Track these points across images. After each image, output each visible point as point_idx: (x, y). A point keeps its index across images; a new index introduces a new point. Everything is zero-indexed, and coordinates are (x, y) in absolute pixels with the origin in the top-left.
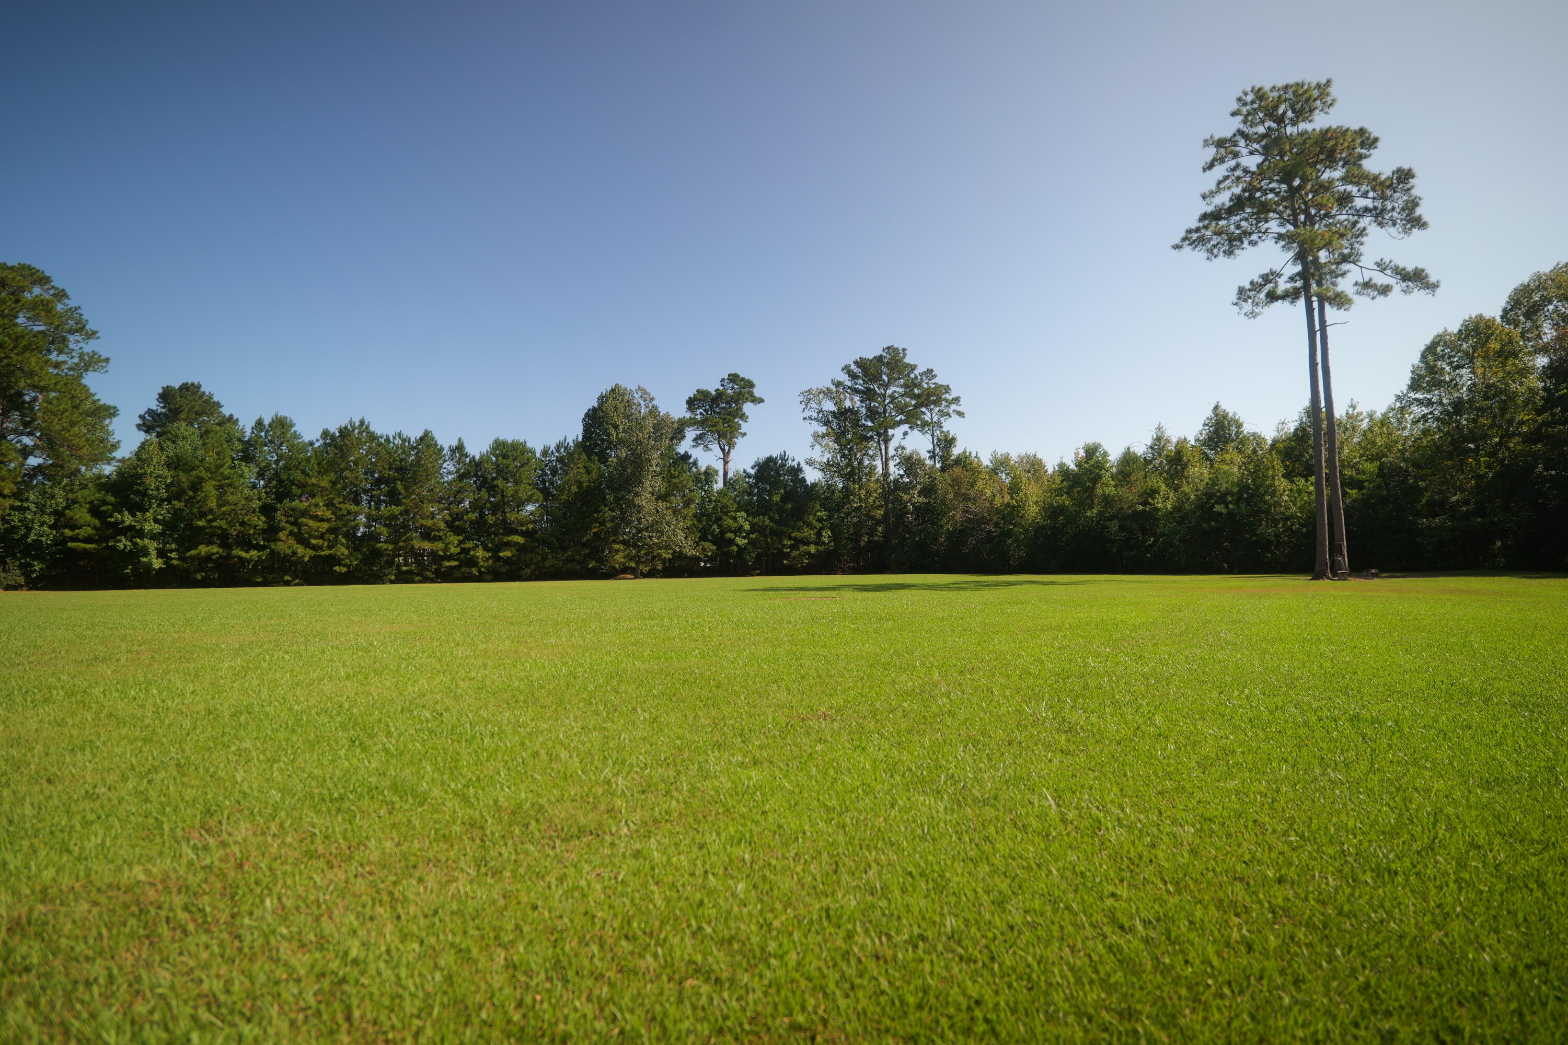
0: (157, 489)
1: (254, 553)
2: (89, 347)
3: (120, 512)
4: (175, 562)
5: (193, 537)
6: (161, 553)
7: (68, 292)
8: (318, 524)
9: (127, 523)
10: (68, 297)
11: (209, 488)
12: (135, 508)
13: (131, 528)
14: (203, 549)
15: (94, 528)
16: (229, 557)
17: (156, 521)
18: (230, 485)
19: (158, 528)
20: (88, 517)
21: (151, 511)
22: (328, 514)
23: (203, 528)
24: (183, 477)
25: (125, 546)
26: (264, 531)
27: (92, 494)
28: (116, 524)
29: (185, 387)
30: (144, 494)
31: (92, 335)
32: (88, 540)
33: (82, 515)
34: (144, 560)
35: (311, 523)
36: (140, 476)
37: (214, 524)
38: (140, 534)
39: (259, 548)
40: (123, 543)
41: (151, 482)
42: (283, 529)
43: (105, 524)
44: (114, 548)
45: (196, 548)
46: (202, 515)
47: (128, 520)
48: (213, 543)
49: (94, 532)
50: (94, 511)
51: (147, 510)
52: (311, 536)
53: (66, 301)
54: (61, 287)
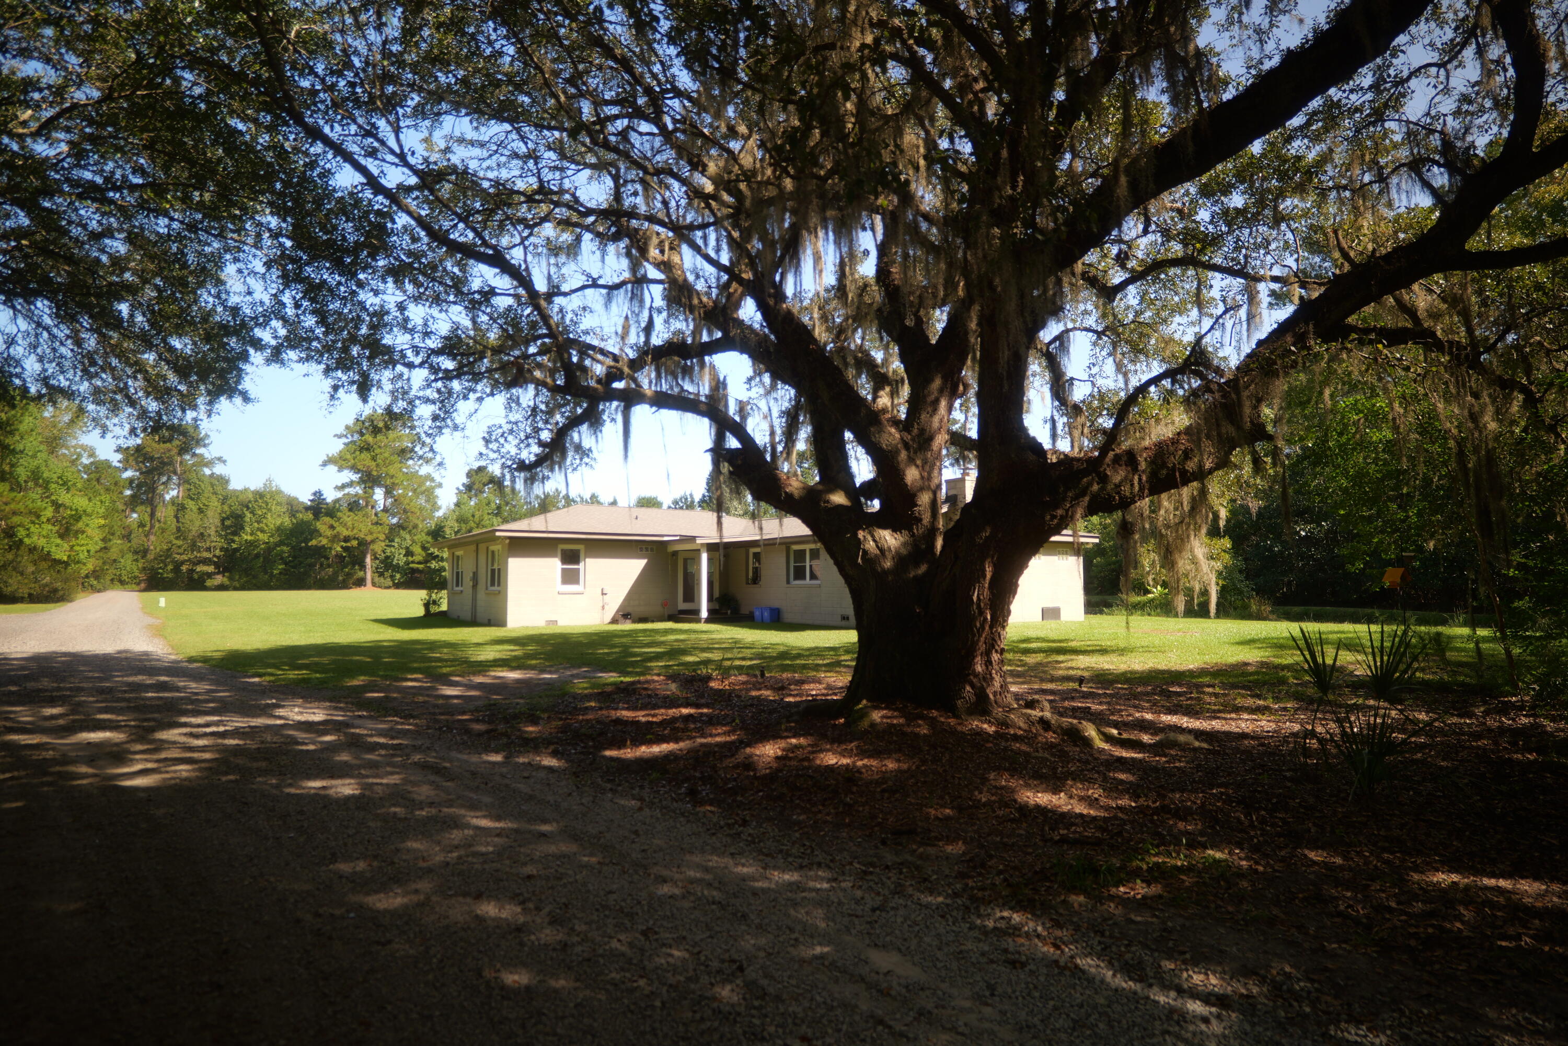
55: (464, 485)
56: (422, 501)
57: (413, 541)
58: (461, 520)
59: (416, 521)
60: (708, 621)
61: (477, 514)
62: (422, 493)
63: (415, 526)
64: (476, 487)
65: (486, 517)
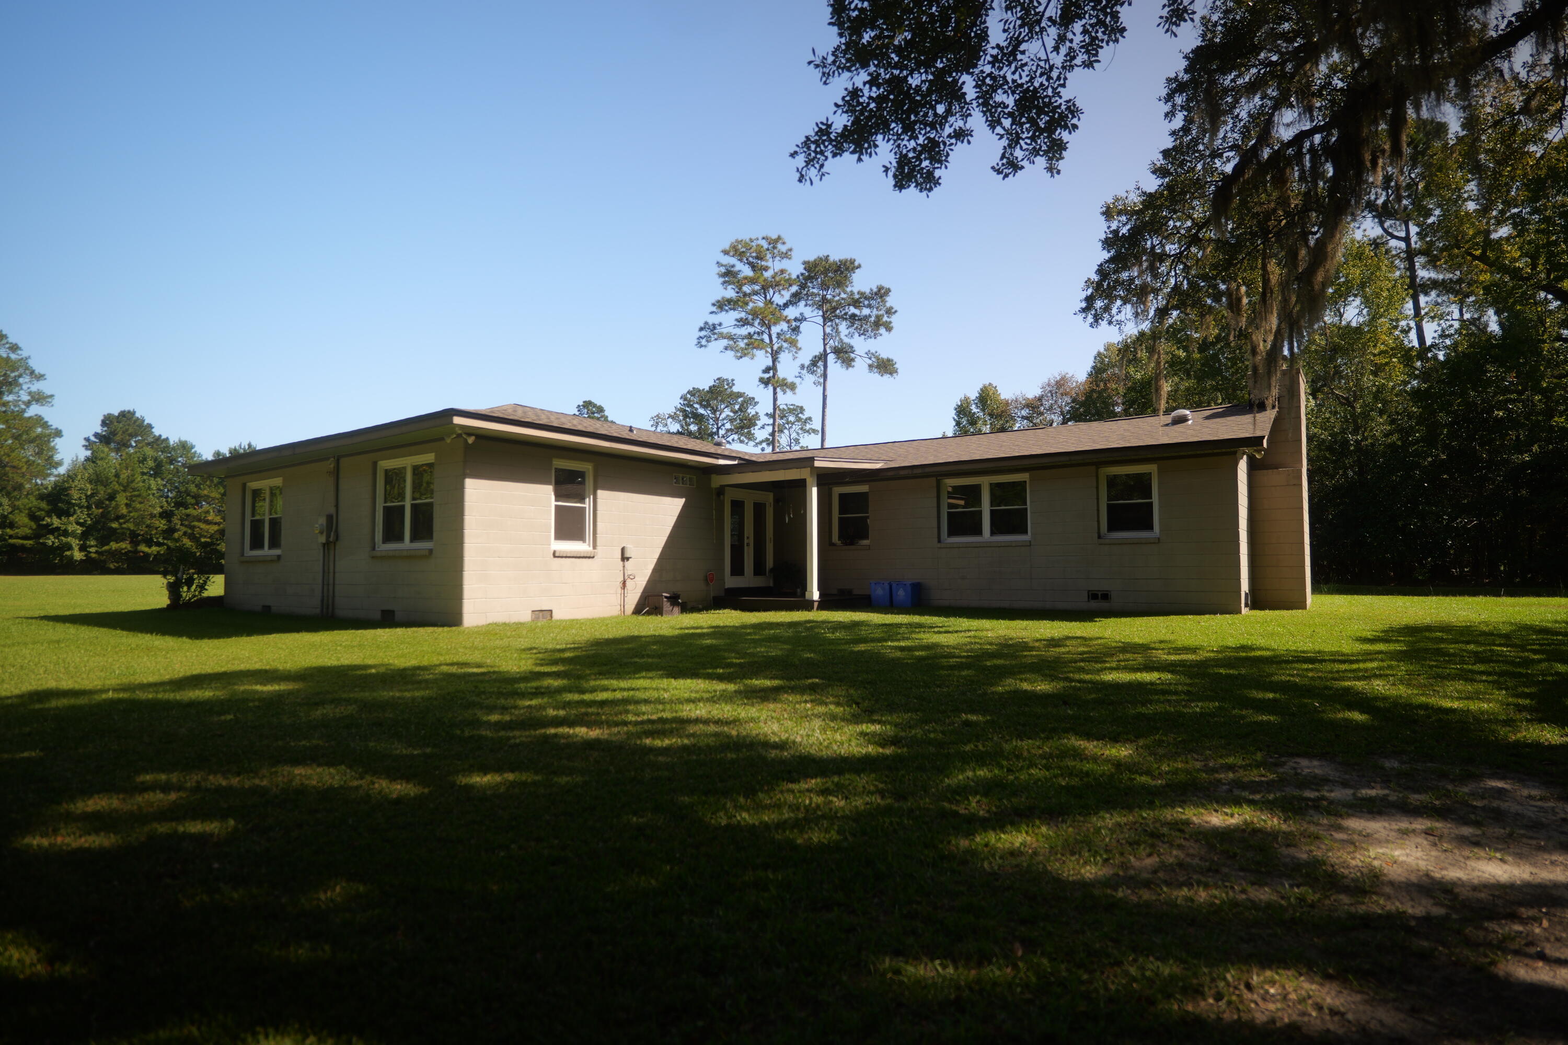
0: (80, 499)
1: (155, 549)
2: (36, 387)
3: (50, 516)
4: (93, 555)
5: (107, 536)
6: (83, 548)
7: (20, 345)
8: (208, 527)
9: (55, 526)
10: (20, 349)
11: (121, 499)
12: (60, 514)
13: (58, 529)
14: (114, 545)
15: (31, 528)
16: (136, 552)
17: (78, 523)
18: (139, 496)
19: (79, 530)
20: (26, 520)
21: (75, 516)
22: (218, 519)
23: (116, 529)
24: (101, 489)
25: (53, 543)
26: (164, 532)
27: (33, 502)
28: (48, 525)
29: (123, 414)
30: (69, 503)
31: (40, 377)
32: (25, 538)
33: (22, 519)
34: (68, 553)
35: (203, 526)
36: (66, 489)
37: (124, 526)
38: (66, 533)
39: (159, 544)
40: (51, 540)
41: (75, 494)
42: (178, 530)
43: (39, 526)
44: (44, 544)
45: (108, 544)
46: (118, 518)
47: (56, 522)
48: (123, 540)
49: (30, 531)
50: (33, 517)
51: (72, 515)
52: (202, 536)
53: (19, 352)
54: (14, 342)
55: (96, 435)
56: (29, 452)
57: (14, 508)
58: (98, 480)
59: (20, 480)
60: (825, 604)
61: (124, 475)
62: (31, 441)
63: (20, 487)
64: (118, 438)
65: (139, 478)
